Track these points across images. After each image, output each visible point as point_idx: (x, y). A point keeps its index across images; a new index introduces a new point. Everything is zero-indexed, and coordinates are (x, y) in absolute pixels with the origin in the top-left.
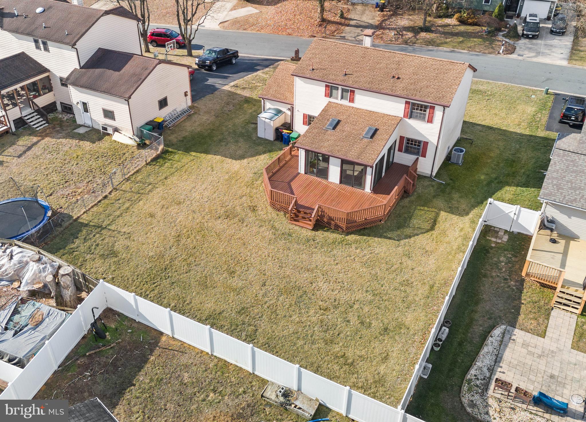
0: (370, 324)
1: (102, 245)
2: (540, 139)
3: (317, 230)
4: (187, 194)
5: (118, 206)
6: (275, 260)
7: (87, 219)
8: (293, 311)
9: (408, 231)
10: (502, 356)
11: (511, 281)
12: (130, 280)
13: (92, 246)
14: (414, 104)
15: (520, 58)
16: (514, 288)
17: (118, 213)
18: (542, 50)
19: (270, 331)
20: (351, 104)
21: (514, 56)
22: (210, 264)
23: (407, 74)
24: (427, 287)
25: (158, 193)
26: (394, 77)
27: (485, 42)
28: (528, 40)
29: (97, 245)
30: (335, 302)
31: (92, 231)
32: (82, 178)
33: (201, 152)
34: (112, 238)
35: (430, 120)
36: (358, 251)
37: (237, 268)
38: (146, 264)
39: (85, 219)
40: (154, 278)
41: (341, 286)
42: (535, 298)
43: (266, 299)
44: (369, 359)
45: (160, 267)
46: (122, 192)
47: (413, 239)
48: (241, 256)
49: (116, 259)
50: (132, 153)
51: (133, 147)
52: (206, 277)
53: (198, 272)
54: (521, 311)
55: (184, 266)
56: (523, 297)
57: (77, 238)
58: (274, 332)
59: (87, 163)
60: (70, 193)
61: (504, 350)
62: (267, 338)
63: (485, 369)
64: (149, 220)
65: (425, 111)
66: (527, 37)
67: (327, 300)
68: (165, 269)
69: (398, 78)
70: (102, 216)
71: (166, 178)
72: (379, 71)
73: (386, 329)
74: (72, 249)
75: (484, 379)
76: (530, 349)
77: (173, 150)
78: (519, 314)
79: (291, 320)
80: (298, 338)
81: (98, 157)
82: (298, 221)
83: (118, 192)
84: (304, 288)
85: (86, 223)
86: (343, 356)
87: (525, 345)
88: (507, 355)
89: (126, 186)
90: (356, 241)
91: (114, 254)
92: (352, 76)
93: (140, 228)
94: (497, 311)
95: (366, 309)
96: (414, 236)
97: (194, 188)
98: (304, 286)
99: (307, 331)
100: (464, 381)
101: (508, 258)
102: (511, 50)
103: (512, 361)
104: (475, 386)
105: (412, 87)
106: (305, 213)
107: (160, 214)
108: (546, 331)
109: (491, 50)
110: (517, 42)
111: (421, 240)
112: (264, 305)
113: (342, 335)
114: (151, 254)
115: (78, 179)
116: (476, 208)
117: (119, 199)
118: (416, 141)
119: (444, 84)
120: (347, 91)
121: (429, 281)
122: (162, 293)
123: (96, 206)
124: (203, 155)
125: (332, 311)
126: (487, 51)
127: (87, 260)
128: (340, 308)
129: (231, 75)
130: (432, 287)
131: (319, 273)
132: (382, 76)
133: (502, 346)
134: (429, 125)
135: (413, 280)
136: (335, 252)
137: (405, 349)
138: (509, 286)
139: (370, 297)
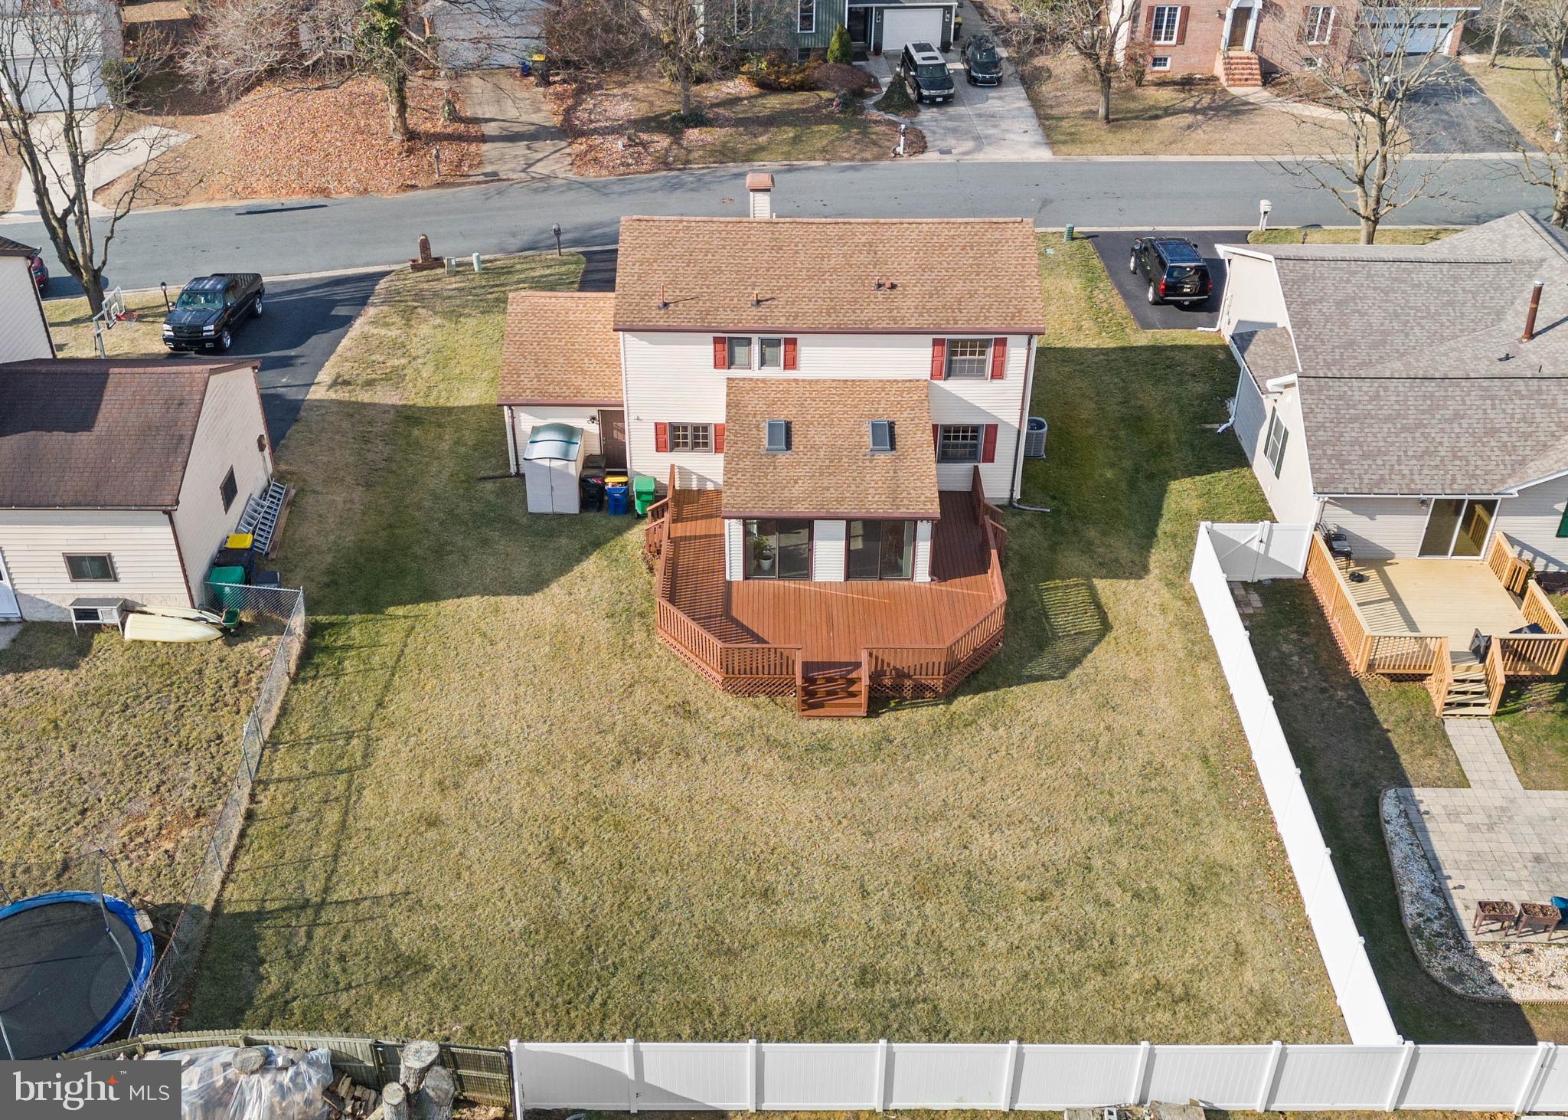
0: (1154, 890)
1: (357, 954)
2: (1148, 353)
3: (878, 715)
4: (478, 731)
5: (307, 828)
6: (840, 823)
7: (246, 896)
8: (979, 929)
9: (1064, 648)
10: (1434, 855)
11: (1336, 690)
12: (520, 1014)
13: (328, 967)
14: (954, 343)
15: (948, 159)
16: (1350, 702)
17: (324, 848)
18: (981, 129)
19: (966, 997)
20: (791, 374)
21: (931, 156)
22: (693, 891)
23: (908, 273)
24: (1197, 765)
25: (395, 753)
26: (880, 286)
27: (847, 130)
28: (935, 110)
29: (342, 958)
30: (1047, 870)
31: (289, 926)
32: (129, 785)
33: (416, 601)
34: (370, 924)
35: (998, 374)
36: (1002, 731)
37: (768, 878)
38: (527, 955)
39: (241, 898)
40: (580, 985)
41: (1032, 830)
42: (1402, 712)
43: (898, 926)
44: (1211, 969)
45: (573, 950)
46: (284, 786)
47: (1086, 663)
48: (755, 843)
49: (432, 977)
50: (221, 661)
51: (209, 643)
52: (713, 929)
53: (680, 924)
54: (1396, 746)
55: (631, 922)
56: (1381, 718)
57: (262, 961)
58: (976, 996)
59: (104, 735)
60: (126, 839)
61: (1428, 839)
62: (972, 1016)
63: (1427, 894)
64: (432, 834)
65: (982, 353)
66: (932, 102)
67: (1028, 872)
68: (589, 949)
69: (893, 287)
70: (286, 873)
71: (380, 704)
72: (835, 277)
73: (1192, 890)
74: (272, 997)
75: (1441, 915)
76: (1466, 819)
77: (333, 618)
78: (1397, 756)
79: (990, 950)
80: (1039, 987)
81: (127, 707)
82: (820, 705)
83: (272, 788)
84: (958, 865)
85: (254, 908)
86: (1158, 986)
87: (1453, 815)
88: (1441, 848)
89: (283, 764)
90: (980, 712)
91: (412, 965)
92: (776, 302)
93: (426, 867)
94: (1357, 765)
95: (1122, 861)
96: (1084, 655)
97: (482, 706)
98: (955, 859)
99: (1042, 962)
100: (1410, 936)
101: (1295, 643)
102: (918, 144)
103: (1456, 856)
104: (1434, 936)
105: (935, 302)
106: (829, 680)
107: (448, 809)
108: (1461, 770)
109: (876, 150)
110: (916, 120)
111: (1104, 658)
112: (903, 943)
113: (1120, 940)
114: (518, 925)
115: (117, 791)
116: (1153, 551)
117: (295, 809)
118: (965, 429)
119: (1005, 280)
120: (776, 343)
121: (1189, 749)
122: (633, 1014)
123: (243, 851)
124: (428, 608)
125: (1058, 894)
126: (867, 155)
127: (347, 1011)
128: (1069, 881)
129: (293, 352)
130: (1205, 759)
131: (961, 817)
132: (850, 288)
133: (1418, 834)
134: (997, 383)
135: (1159, 758)
136: (956, 752)
137: (1258, 917)
138: (1340, 704)
139: (1107, 831)
